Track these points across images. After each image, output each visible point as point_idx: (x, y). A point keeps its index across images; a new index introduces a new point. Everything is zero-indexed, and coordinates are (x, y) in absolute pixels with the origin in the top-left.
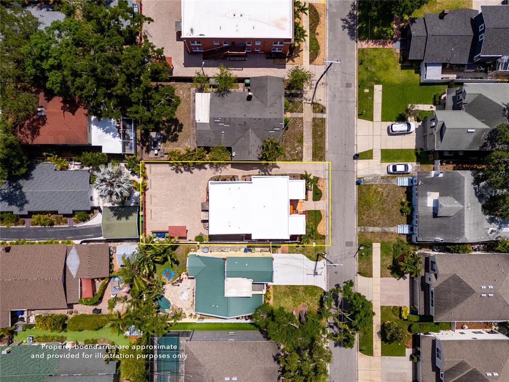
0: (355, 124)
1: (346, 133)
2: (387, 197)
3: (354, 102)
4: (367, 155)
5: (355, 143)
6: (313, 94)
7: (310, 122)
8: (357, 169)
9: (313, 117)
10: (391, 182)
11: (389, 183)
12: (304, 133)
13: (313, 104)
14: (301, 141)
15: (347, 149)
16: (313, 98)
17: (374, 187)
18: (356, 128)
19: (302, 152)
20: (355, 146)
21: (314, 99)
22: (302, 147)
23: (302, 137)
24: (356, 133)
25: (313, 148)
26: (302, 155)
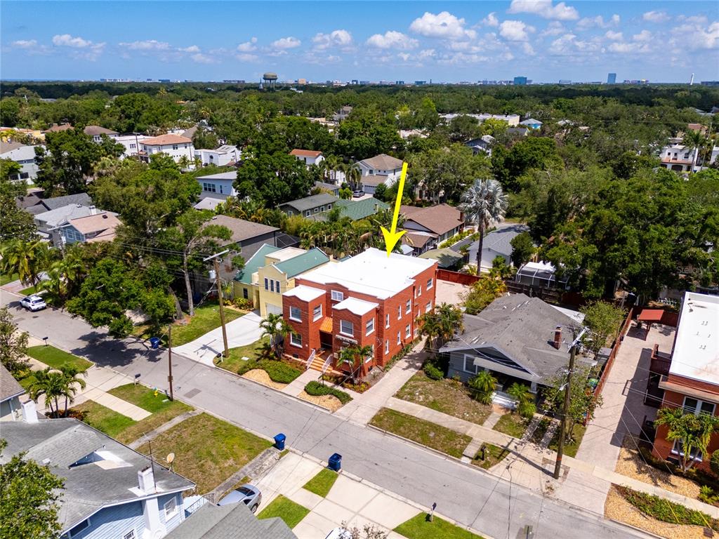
0: (410, 502)
1: (401, 476)
2: (203, 465)
3: (471, 526)
4: (320, 486)
5: (364, 481)
6: (529, 458)
7: (466, 431)
8: (306, 458)
9: (474, 438)
10: (221, 488)
11: (222, 485)
12: (446, 415)
13: (504, 451)
14: (433, 405)
15: (364, 462)
16: (519, 456)
17: (245, 458)
18: (401, 498)
19: (411, 400)
20: (360, 479)
21: (515, 457)
22: (420, 403)
23: (441, 410)
24: (387, 492)
25: (406, 415)
26: (406, 399)
